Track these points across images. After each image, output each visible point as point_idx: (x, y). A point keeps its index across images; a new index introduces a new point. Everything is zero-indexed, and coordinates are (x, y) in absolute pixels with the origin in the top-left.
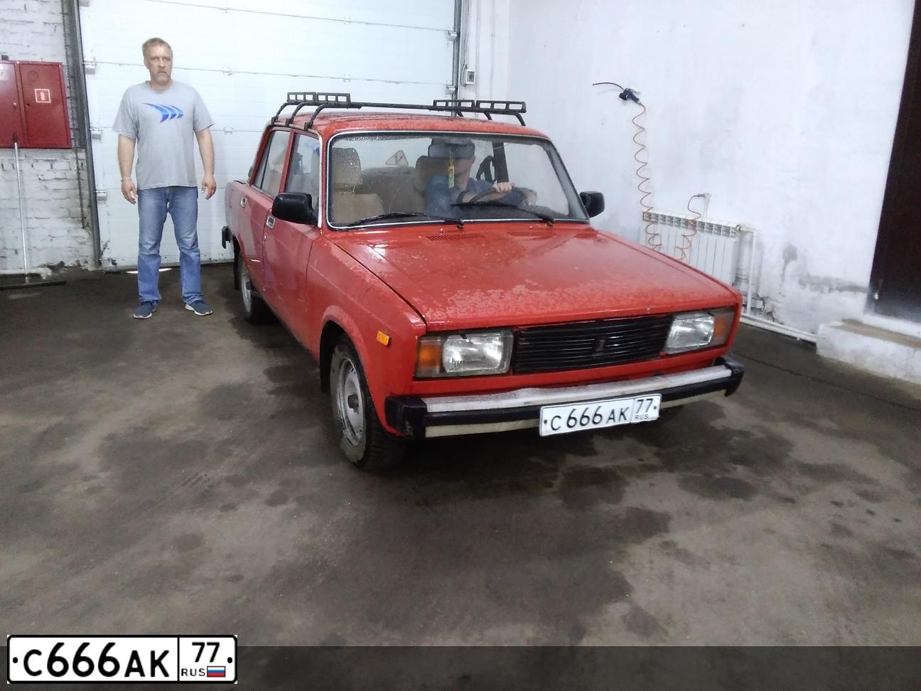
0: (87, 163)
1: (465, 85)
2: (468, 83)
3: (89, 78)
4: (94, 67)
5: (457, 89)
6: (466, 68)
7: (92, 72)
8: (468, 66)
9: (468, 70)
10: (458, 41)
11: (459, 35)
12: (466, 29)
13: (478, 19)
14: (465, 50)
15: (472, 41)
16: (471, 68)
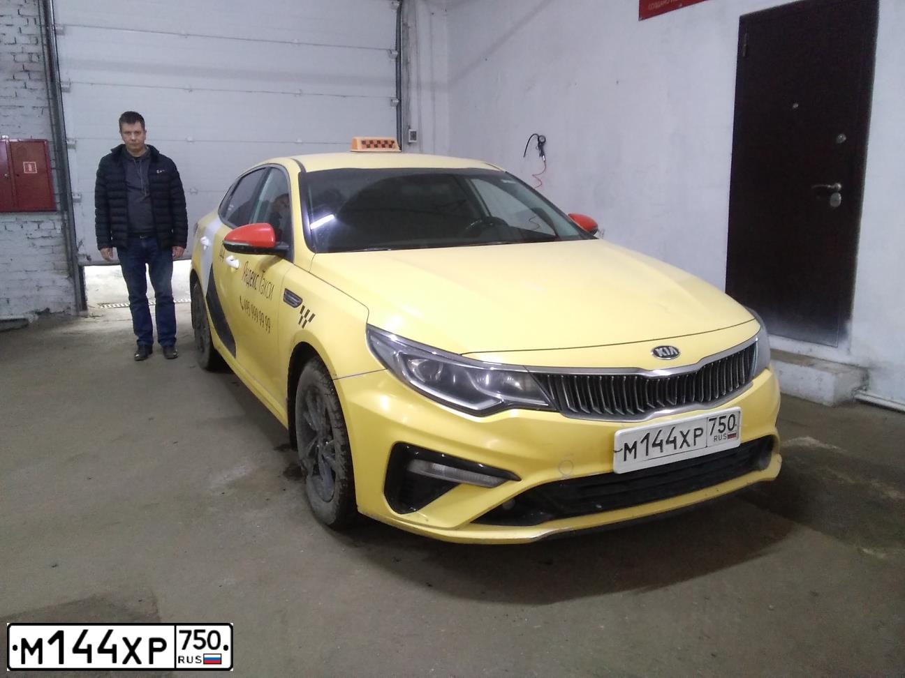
0: (69, 223)
1: (410, 144)
2: (410, 141)
3: (71, 152)
4: (74, 143)
5: (401, 147)
6: (410, 128)
7: (74, 147)
8: (411, 127)
9: (410, 130)
10: (400, 107)
11: (400, 101)
12: (408, 95)
13: (419, 85)
14: (407, 114)
15: (414, 105)
16: (414, 128)
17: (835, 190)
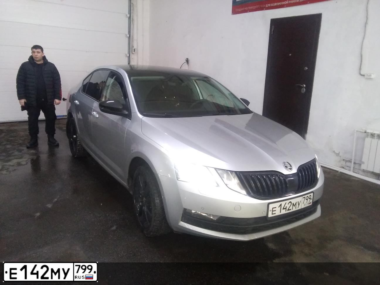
2: (134, 53)
5: (130, 55)
6: (133, 47)
8: (134, 46)
9: (134, 48)
10: (130, 38)
11: (130, 36)
12: (133, 33)
13: (137, 29)
14: (133, 41)
15: (135, 37)
16: (135, 47)
17: (303, 87)
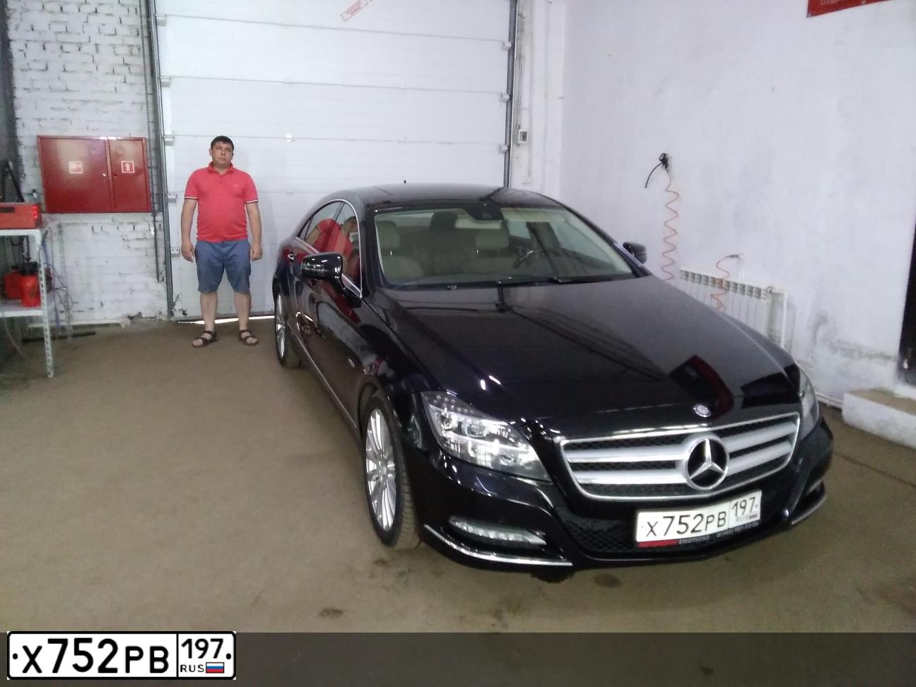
0: (164, 224)
1: (518, 145)
2: (520, 142)
3: (168, 149)
4: (172, 140)
5: (509, 147)
7: (171, 144)
8: (522, 127)
9: (520, 130)
11: (511, 96)
12: (519, 90)
13: (532, 81)
14: (518, 111)
15: (525, 103)
16: (524, 128)
